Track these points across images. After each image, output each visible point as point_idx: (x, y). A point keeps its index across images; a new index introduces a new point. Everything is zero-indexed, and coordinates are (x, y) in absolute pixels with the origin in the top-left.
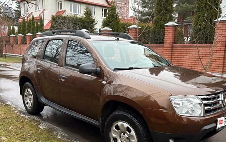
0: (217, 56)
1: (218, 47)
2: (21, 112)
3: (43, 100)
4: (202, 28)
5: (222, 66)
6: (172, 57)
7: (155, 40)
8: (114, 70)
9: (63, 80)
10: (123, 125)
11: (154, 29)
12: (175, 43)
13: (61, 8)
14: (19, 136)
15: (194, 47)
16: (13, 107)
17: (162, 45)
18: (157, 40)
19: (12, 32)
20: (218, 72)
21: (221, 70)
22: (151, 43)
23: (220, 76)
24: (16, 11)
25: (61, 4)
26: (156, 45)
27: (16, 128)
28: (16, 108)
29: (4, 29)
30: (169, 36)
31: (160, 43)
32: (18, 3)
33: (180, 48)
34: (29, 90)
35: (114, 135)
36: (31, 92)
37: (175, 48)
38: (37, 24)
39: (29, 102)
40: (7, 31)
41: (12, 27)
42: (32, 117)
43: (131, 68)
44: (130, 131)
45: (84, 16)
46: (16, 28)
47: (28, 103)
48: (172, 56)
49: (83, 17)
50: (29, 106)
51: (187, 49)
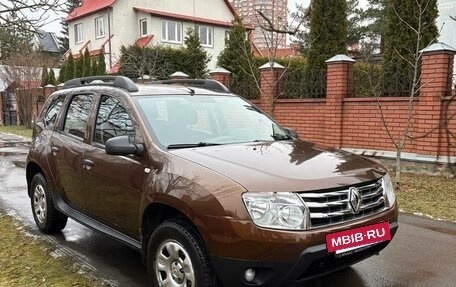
0: (427, 122)
1: (428, 104)
2: (28, 229)
3: (62, 206)
4: (398, 66)
5: (437, 140)
6: (342, 125)
7: (309, 91)
8: (169, 148)
9: (88, 168)
10: (172, 247)
11: (309, 69)
12: (348, 96)
13: (145, 32)
14: (8, 270)
15: (372, 104)
16: (16, 221)
17: (323, 100)
18: (314, 91)
19: (49, 79)
20: (430, 153)
21: (436, 149)
22: (304, 97)
23: (434, 160)
24: (61, 39)
25: (145, 24)
26: (312, 100)
27: (9, 257)
28: (21, 222)
29: (35, 74)
30: (335, 83)
31: (319, 97)
32: (66, 25)
33: (357, 106)
34: (41, 187)
35: (161, 266)
36: (43, 192)
37: (347, 106)
38: (95, 64)
39: (42, 210)
40: (40, 77)
41: (49, 70)
42: (45, 238)
43: (202, 145)
44: (183, 257)
45: (186, 46)
46: (57, 72)
47: (39, 212)
48: (342, 121)
49: (183, 48)
50: (41, 217)
51: (370, 107)
